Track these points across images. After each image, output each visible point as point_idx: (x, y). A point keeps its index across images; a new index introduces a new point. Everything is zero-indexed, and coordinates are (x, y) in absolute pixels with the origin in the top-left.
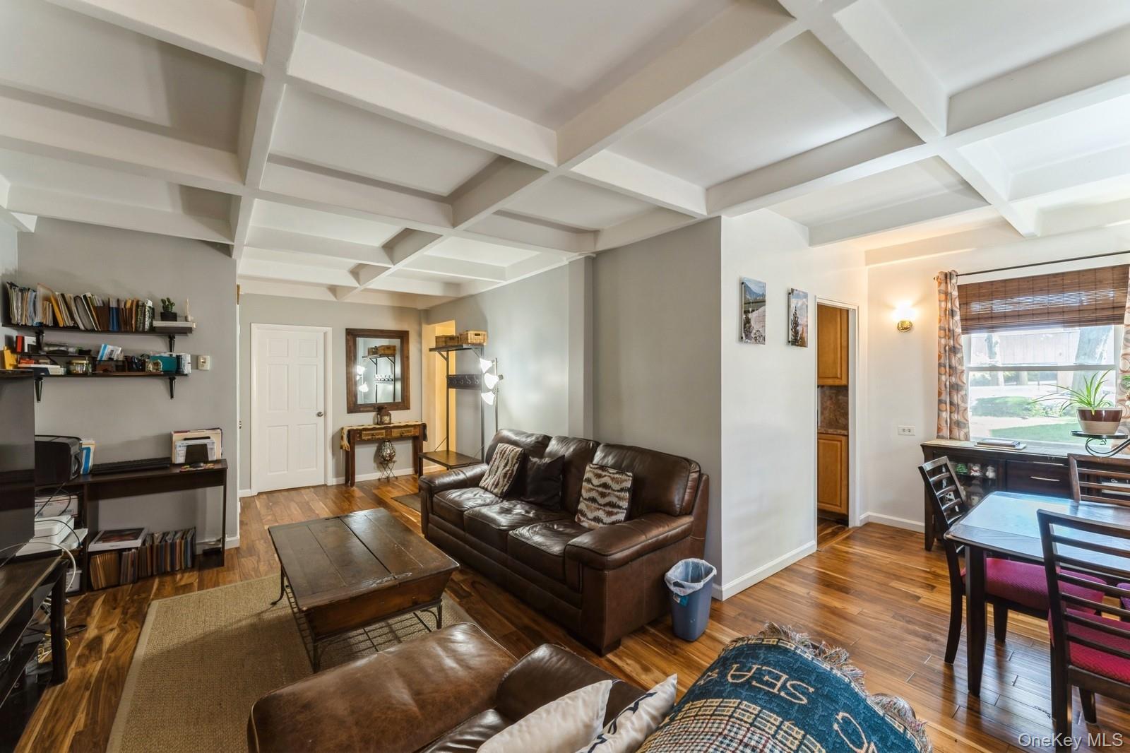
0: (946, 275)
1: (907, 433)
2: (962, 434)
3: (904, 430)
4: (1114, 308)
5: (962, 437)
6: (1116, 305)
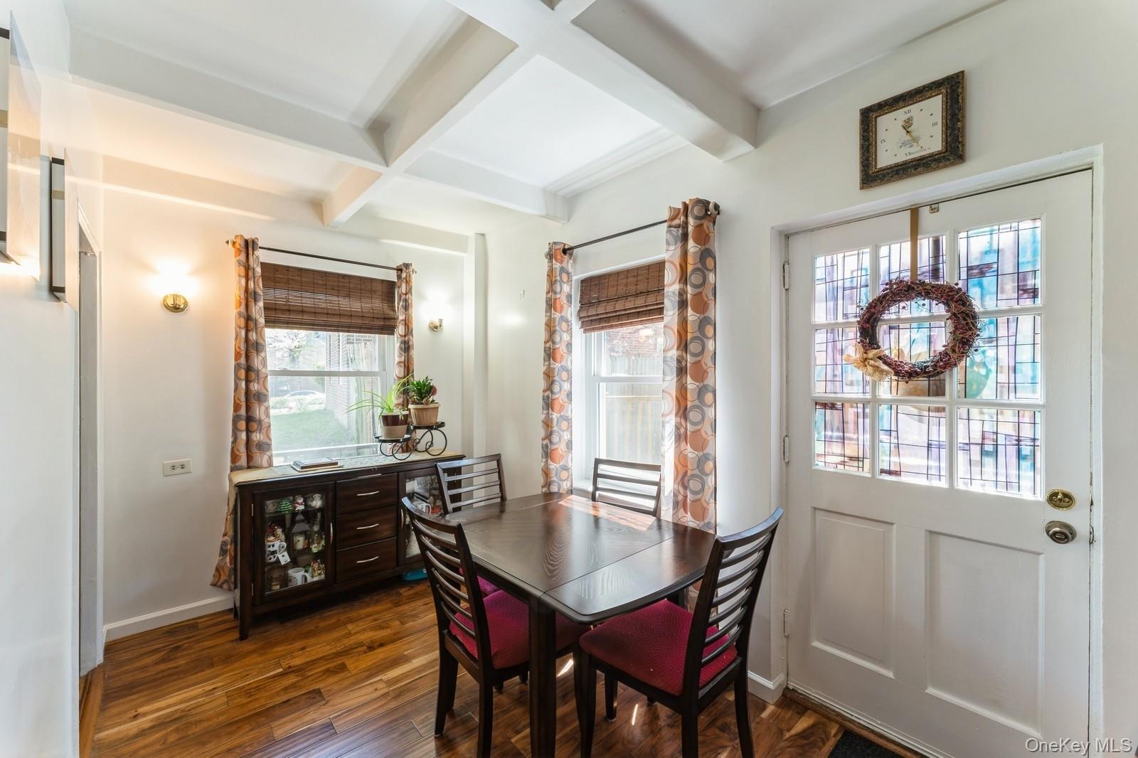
0: (246, 242)
1: (178, 470)
2: (265, 458)
3: (173, 468)
4: (384, 319)
5: (265, 463)
6: (386, 316)
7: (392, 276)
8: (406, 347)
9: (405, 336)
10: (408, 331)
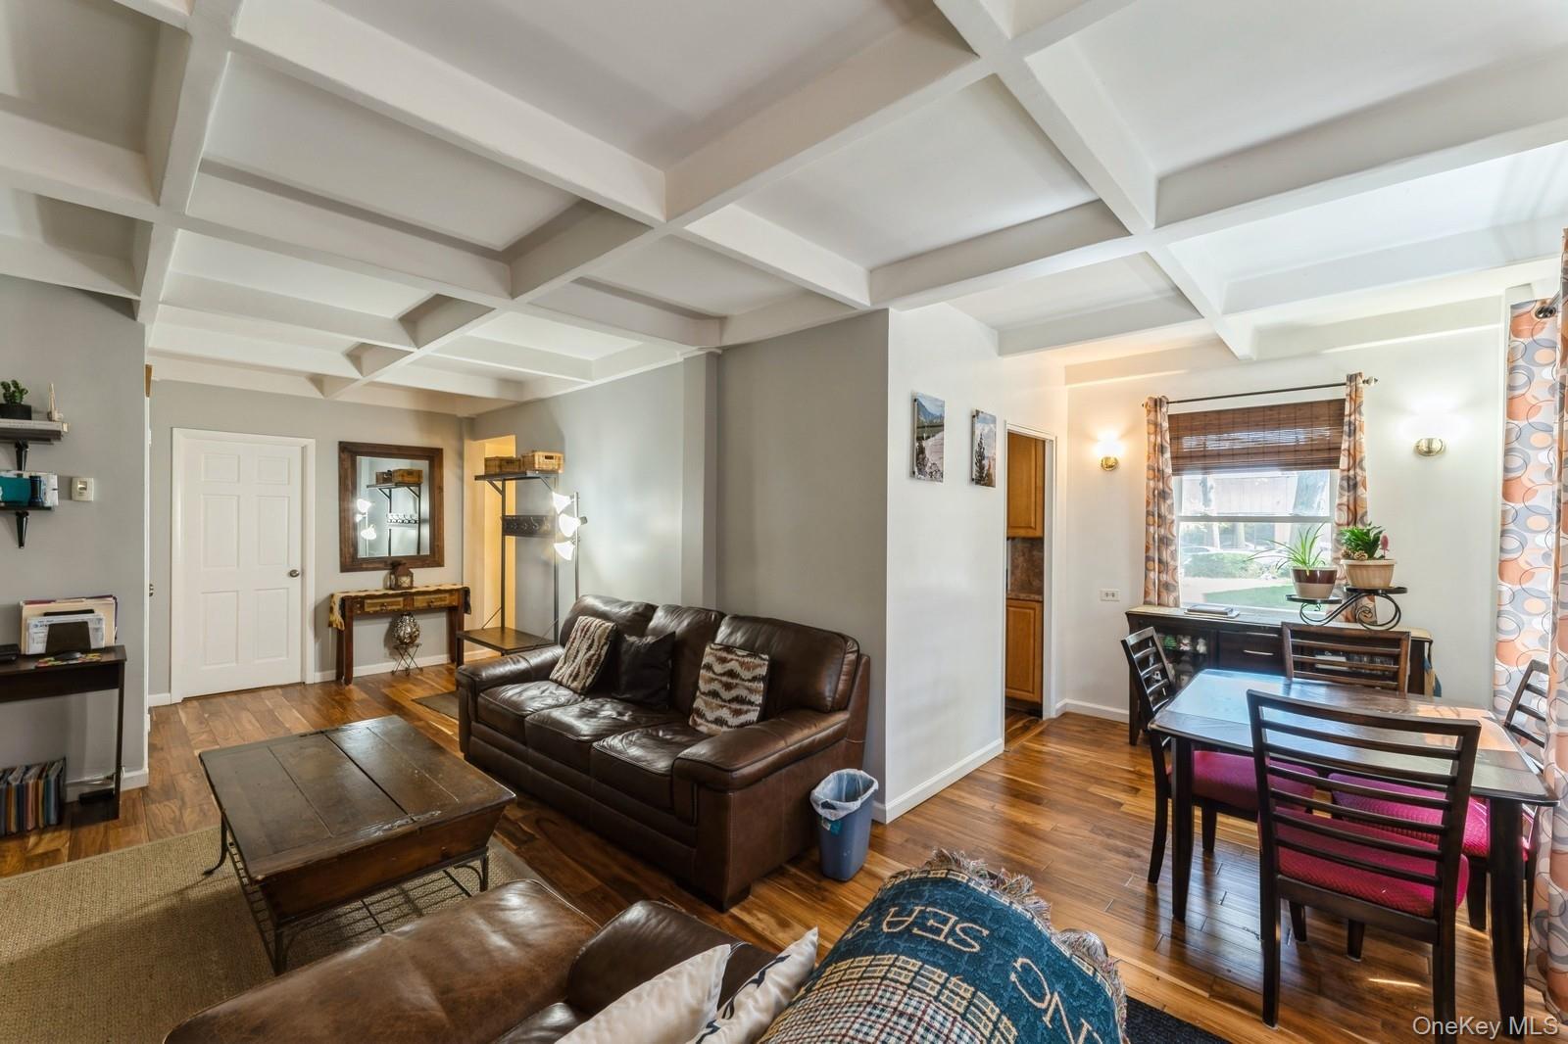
0: (1156, 401)
1: (1110, 597)
2: (1171, 599)
3: (1107, 595)
4: (1330, 449)
5: (1171, 603)
6: (1332, 446)
7: (1341, 393)
8: (1352, 485)
9: (1349, 470)
10: (1356, 462)
